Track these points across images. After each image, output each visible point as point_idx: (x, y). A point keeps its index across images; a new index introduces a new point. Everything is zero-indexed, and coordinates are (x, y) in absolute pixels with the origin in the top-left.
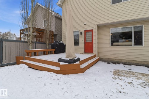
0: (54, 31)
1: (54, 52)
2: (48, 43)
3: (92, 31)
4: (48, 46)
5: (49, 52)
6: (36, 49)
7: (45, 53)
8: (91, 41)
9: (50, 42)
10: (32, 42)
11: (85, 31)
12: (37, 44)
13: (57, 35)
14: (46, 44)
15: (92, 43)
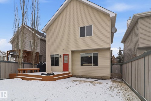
0: (39, 52)
1: (39, 71)
2: (34, 63)
3: (68, 55)
4: (34, 66)
5: (35, 71)
6: (24, 68)
7: (31, 71)
8: (67, 63)
9: (36, 62)
10: (22, 63)
11: (63, 54)
12: (25, 64)
13: (42, 56)
14: (32, 64)
15: (68, 64)
